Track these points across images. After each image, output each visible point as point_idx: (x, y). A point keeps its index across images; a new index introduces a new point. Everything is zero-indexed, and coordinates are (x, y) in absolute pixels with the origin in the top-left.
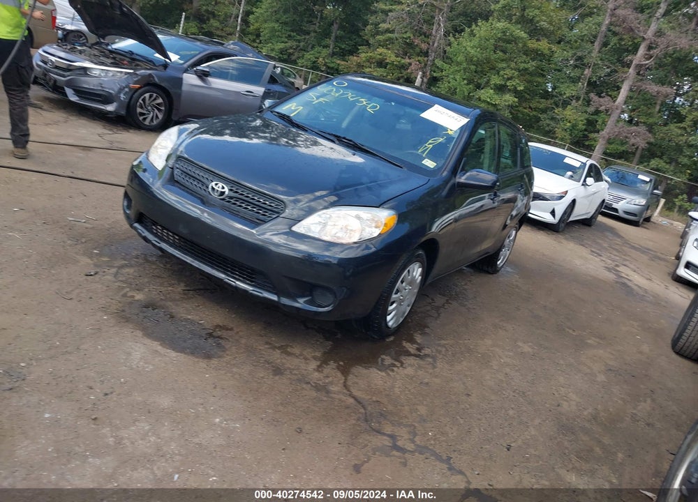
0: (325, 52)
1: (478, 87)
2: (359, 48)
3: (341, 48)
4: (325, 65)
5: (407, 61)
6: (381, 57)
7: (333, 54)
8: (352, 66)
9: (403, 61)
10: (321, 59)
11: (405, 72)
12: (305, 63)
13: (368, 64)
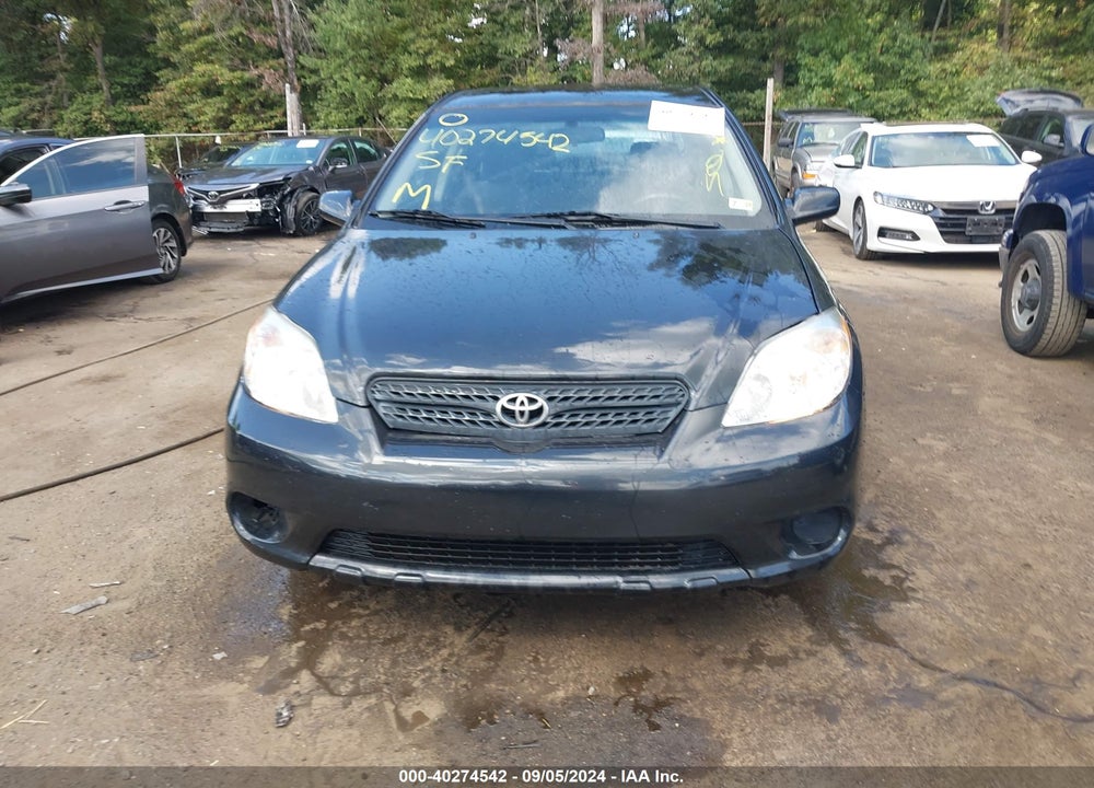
0: (97, 100)
1: (385, 80)
2: (157, 74)
3: (123, 85)
4: (107, 122)
5: (255, 72)
6: (205, 79)
7: (114, 99)
8: (159, 108)
9: (247, 75)
10: (96, 114)
11: (256, 93)
12: (70, 129)
13: (186, 98)
